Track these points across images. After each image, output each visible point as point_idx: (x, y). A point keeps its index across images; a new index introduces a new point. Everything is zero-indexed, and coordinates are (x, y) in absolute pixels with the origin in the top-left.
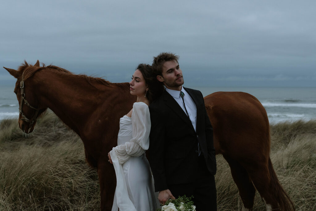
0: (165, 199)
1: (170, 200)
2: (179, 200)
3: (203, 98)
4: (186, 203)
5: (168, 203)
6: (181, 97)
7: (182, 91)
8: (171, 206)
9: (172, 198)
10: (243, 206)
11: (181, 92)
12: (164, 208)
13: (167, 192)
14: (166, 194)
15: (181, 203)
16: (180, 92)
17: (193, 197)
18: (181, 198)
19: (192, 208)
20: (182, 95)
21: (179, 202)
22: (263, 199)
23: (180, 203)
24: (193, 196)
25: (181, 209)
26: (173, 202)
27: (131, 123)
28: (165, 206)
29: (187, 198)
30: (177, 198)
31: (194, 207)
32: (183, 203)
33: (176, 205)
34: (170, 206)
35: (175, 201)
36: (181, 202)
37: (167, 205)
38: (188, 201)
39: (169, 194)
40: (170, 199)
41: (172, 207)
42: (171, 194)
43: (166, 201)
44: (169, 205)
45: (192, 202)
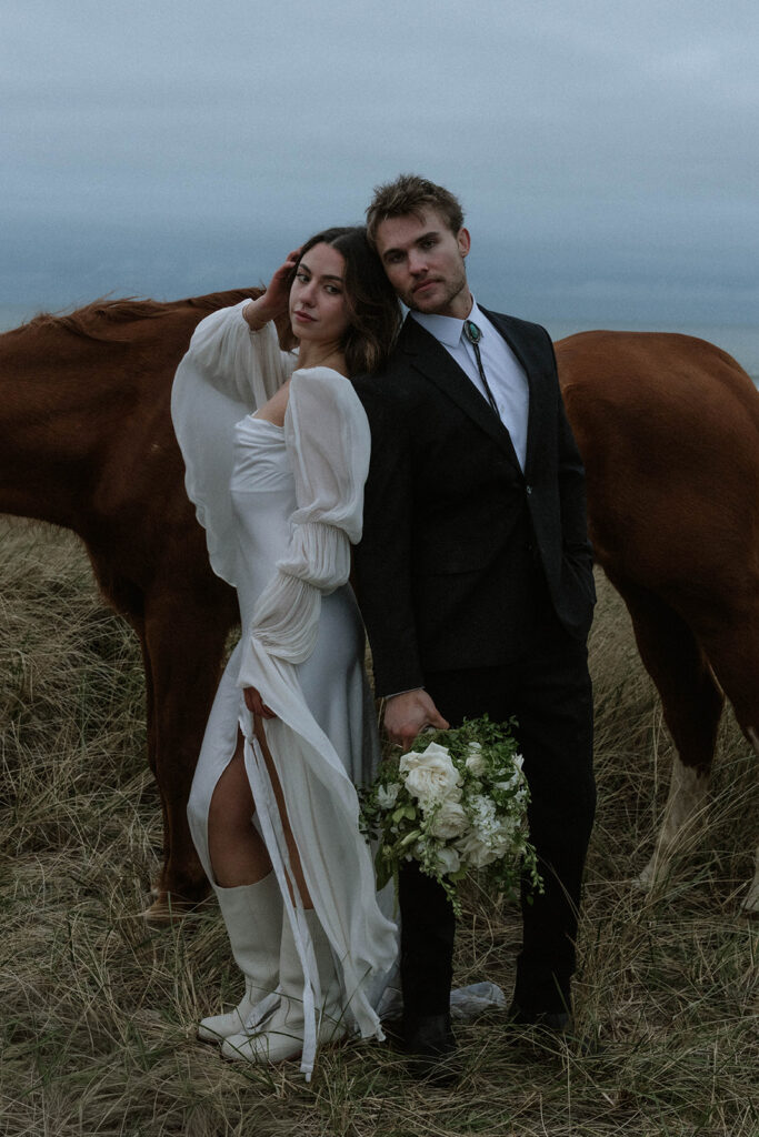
0: (410, 729)
1: (431, 731)
2: (465, 733)
3: (551, 343)
4: (488, 744)
5: (423, 745)
6: (469, 341)
7: (470, 318)
8: (437, 757)
9: (435, 724)
10: (676, 760)
11: (469, 323)
12: (407, 763)
13: (419, 703)
14: (411, 709)
15: (471, 744)
16: (463, 321)
17: (517, 724)
18: (470, 726)
19: (511, 766)
20: (472, 336)
21: (464, 739)
22: (751, 732)
23: (467, 744)
24: (515, 719)
25: (472, 770)
26: (442, 740)
27: (281, 445)
28: (412, 756)
29: (492, 726)
30: (455, 723)
31: (519, 761)
32: (478, 746)
33: (454, 753)
34: (430, 758)
35: (448, 737)
36: (472, 740)
37: (421, 750)
38: (497, 740)
39: (426, 709)
40: (431, 726)
41: (438, 762)
42: (433, 710)
43: (415, 737)
44: (426, 753)
45: (513, 740)
